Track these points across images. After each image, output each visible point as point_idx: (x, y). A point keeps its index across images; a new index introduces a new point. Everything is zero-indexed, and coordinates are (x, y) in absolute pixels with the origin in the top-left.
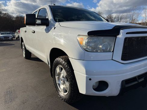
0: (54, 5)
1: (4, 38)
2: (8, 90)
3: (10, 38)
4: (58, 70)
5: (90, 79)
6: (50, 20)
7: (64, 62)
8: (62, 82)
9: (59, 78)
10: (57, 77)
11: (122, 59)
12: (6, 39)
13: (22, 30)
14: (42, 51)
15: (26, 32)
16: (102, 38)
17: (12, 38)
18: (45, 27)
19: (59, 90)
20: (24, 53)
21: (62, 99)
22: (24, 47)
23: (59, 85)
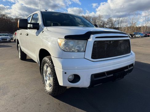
0: (46, 11)
1: (2, 39)
2: (2, 86)
3: (8, 40)
4: (45, 68)
5: (65, 73)
6: (40, 24)
7: (49, 61)
8: (48, 78)
9: (46, 75)
10: (44, 74)
11: (92, 58)
12: (4, 41)
13: (19, 32)
14: (34, 52)
15: (21, 34)
16: (76, 41)
17: (10, 40)
18: (36, 31)
19: (46, 86)
20: (20, 54)
21: (48, 93)
22: (19, 49)
23: (46, 81)
